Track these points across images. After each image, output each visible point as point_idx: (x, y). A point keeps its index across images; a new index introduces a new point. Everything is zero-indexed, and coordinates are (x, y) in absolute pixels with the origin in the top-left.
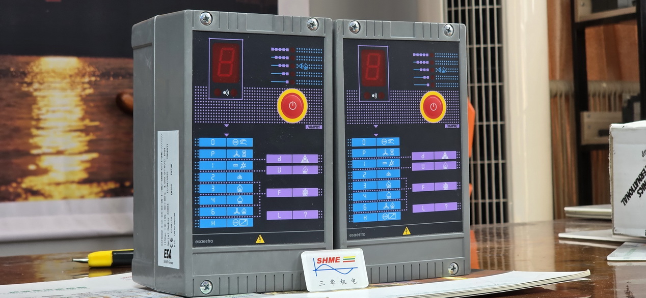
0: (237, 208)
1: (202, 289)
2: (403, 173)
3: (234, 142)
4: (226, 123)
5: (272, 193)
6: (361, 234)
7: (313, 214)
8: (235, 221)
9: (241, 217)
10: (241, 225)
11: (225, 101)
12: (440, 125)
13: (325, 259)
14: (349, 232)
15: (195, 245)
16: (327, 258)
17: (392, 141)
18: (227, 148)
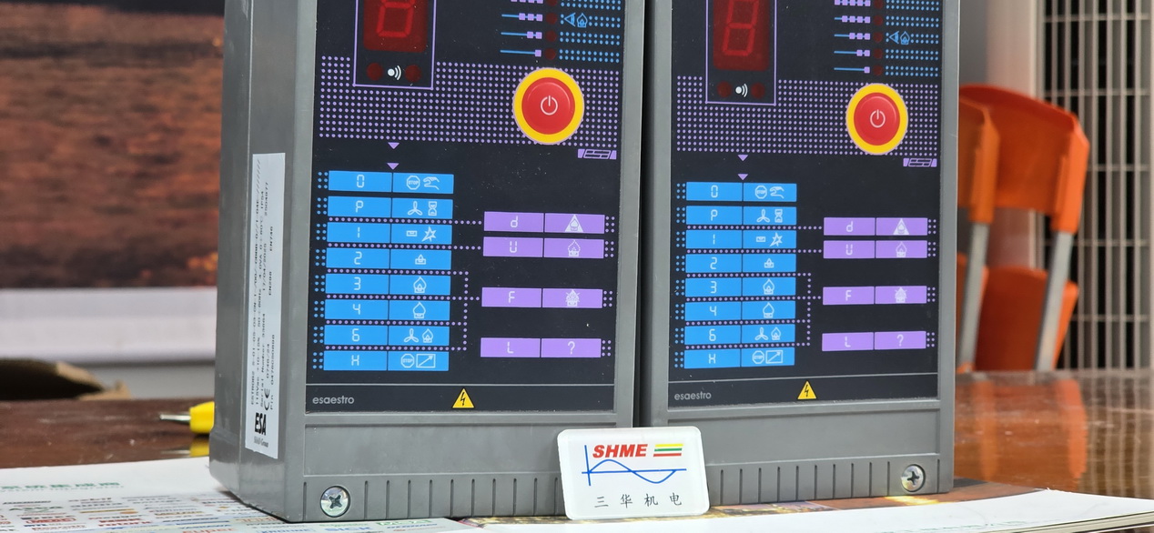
0: (412, 330)
1: (326, 504)
2: (802, 263)
3: (409, 182)
4: (391, 140)
5: (494, 297)
6: (702, 395)
7: (589, 348)
8: (406, 357)
9: (420, 350)
10: (420, 367)
11: (393, 90)
12: (892, 160)
13: (613, 448)
14: (673, 390)
15: (310, 407)
16: (617, 447)
17: (779, 192)
18: (392, 195)
